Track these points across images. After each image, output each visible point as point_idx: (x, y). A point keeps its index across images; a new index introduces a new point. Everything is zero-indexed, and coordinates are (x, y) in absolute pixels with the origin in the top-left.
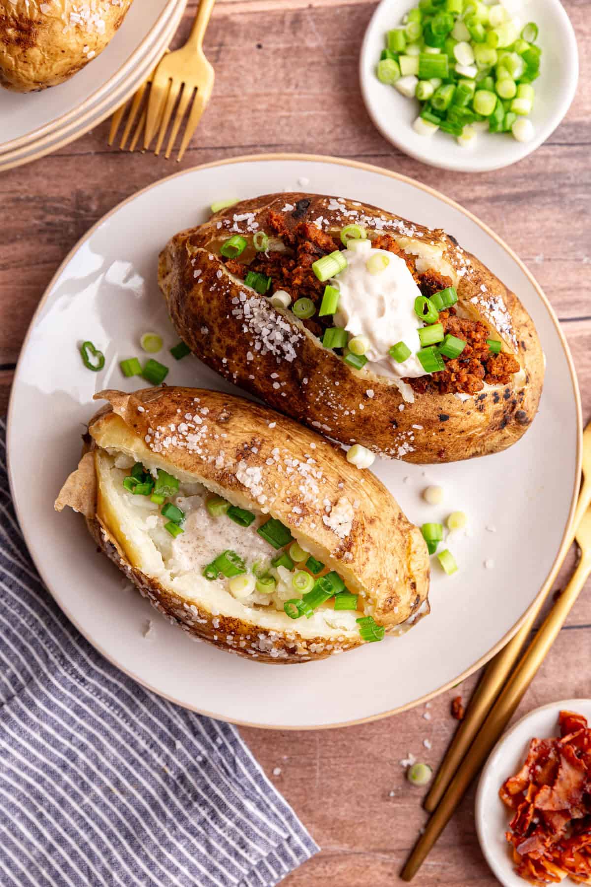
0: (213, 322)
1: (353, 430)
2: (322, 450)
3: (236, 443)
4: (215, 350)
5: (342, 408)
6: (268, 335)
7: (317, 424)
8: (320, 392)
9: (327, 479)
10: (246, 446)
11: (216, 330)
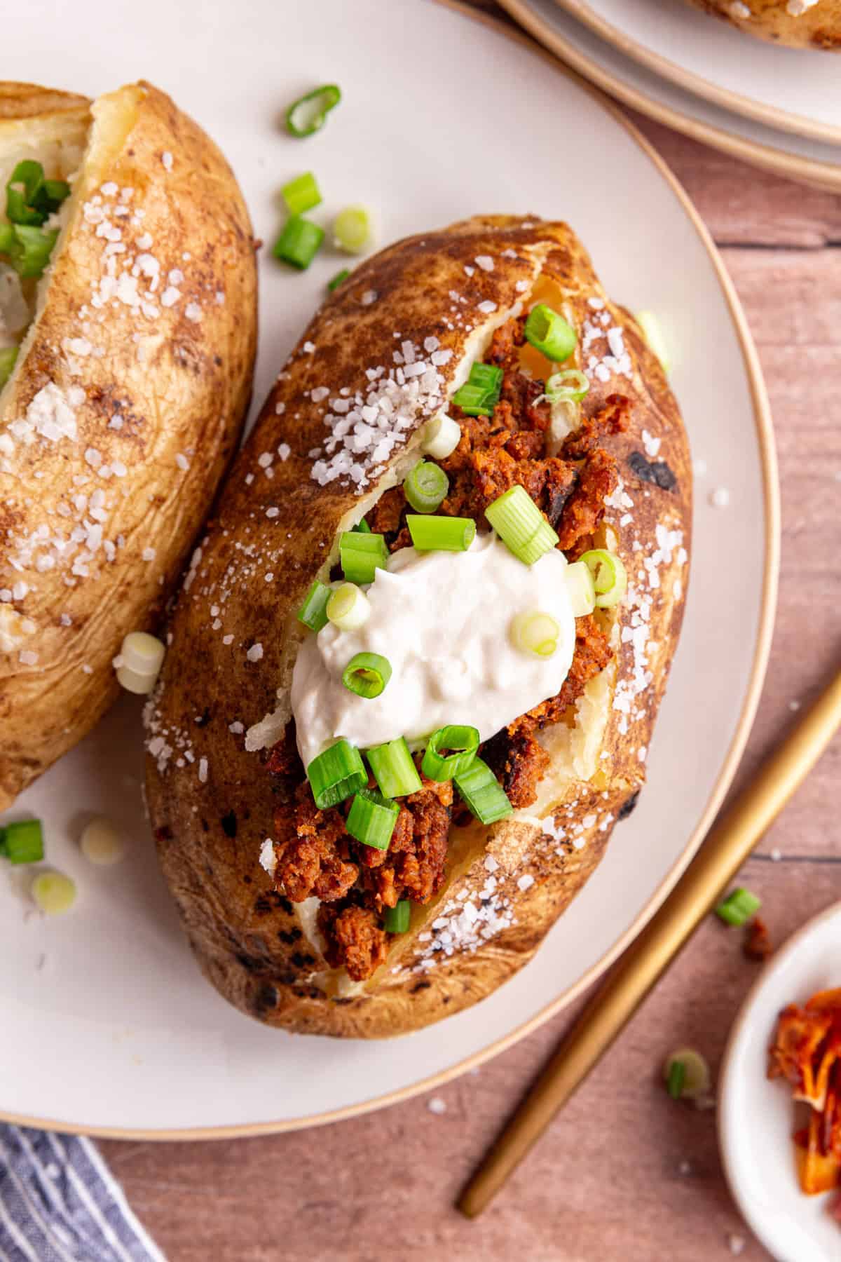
0: (386, 309)
1: (187, 635)
2: (142, 576)
3: (128, 381)
5: (223, 600)
6: (364, 421)
7: (198, 555)
8: (253, 546)
9: (75, 588)
10: (124, 404)
11: (369, 319)
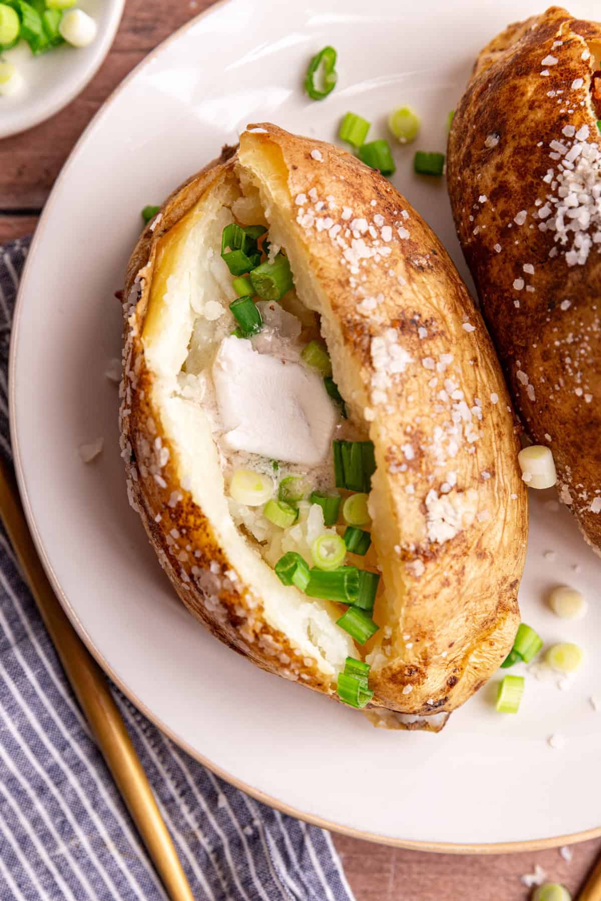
0: (514, 137)
1: (563, 423)
3: (408, 303)
4: (482, 177)
5: (579, 381)
6: (571, 208)
7: (522, 376)
8: (571, 335)
9: (476, 452)
10: (417, 318)
11: (508, 151)
